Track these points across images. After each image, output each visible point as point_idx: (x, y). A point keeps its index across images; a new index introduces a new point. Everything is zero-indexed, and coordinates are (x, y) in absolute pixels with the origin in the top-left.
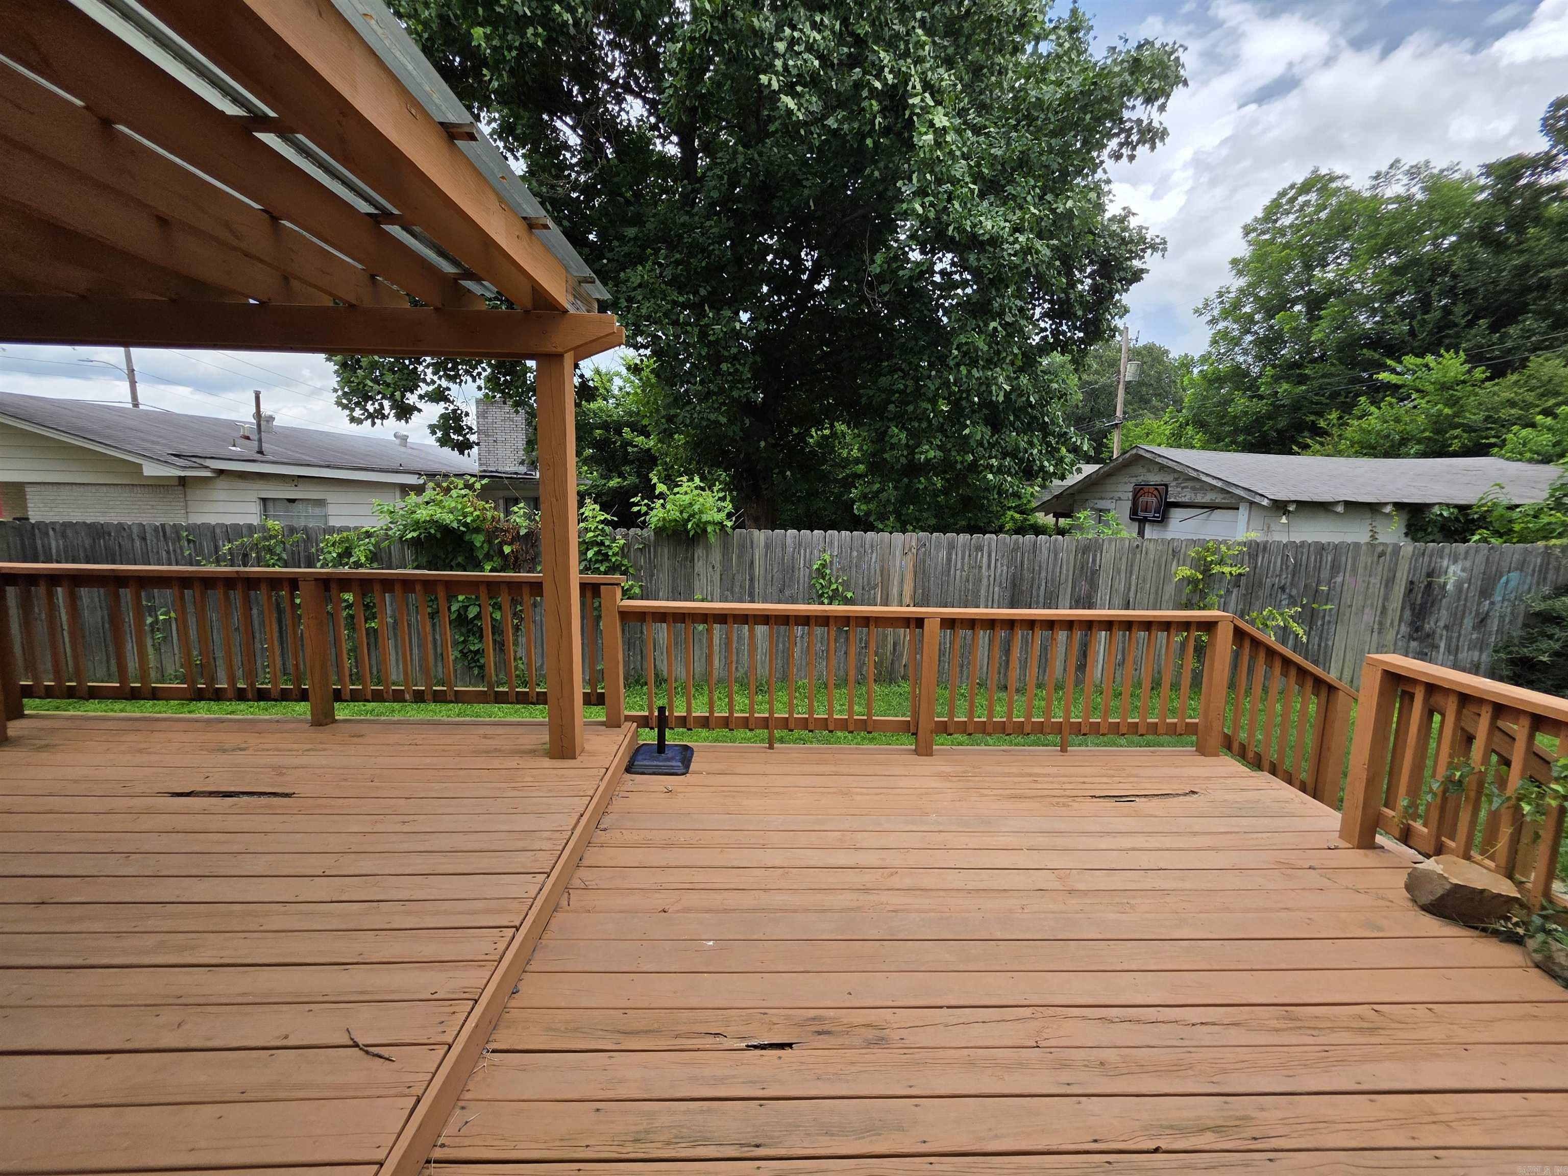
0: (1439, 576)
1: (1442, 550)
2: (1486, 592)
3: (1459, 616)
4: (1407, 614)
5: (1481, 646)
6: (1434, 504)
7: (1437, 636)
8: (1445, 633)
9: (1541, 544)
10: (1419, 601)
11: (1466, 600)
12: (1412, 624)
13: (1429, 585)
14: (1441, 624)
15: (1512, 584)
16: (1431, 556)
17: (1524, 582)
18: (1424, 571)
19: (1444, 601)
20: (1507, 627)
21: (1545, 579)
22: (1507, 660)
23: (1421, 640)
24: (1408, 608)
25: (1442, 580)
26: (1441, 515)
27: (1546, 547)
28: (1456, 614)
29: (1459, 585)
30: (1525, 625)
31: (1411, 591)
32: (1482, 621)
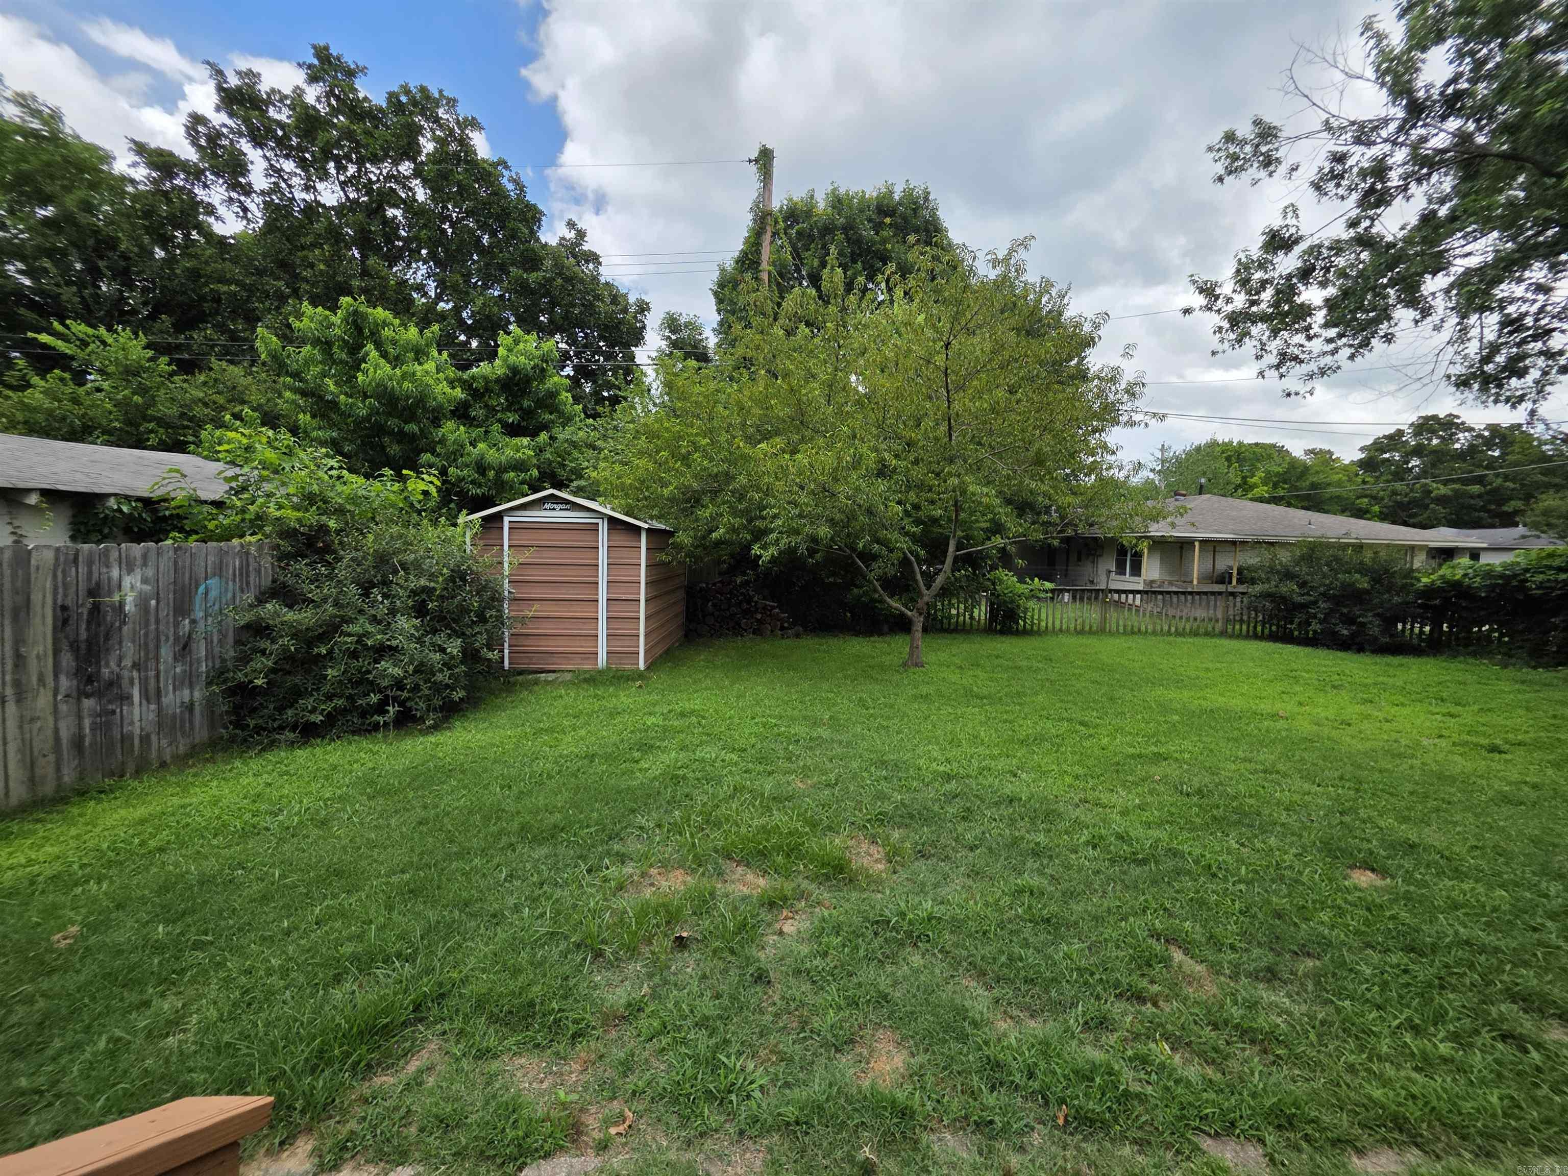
0: (110, 594)
1: (106, 553)
2: (182, 608)
3: (152, 646)
4: (67, 659)
5: (189, 679)
6: (109, 495)
7: (125, 683)
8: (135, 674)
9: (236, 542)
10: (83, 635)
11: (157, 622)
12: (78, 672)
13: (96, 609)
14: (127, 662)
15: (213, 594)
16: (90, 563)
17: (226, 590)
18: (82, 587)
19: (125, 628)
20: (217, 650)
21: (248, 583)
22: (223, 692)
23: (98, 694)
24: (65, 647)
25: (116, 598)
26: (120, 510)
27: (242, 546)
28: (146, 644)
29: (142, 602)
30: (238, 642)
31: (65, 621)
32: (185, 647)
